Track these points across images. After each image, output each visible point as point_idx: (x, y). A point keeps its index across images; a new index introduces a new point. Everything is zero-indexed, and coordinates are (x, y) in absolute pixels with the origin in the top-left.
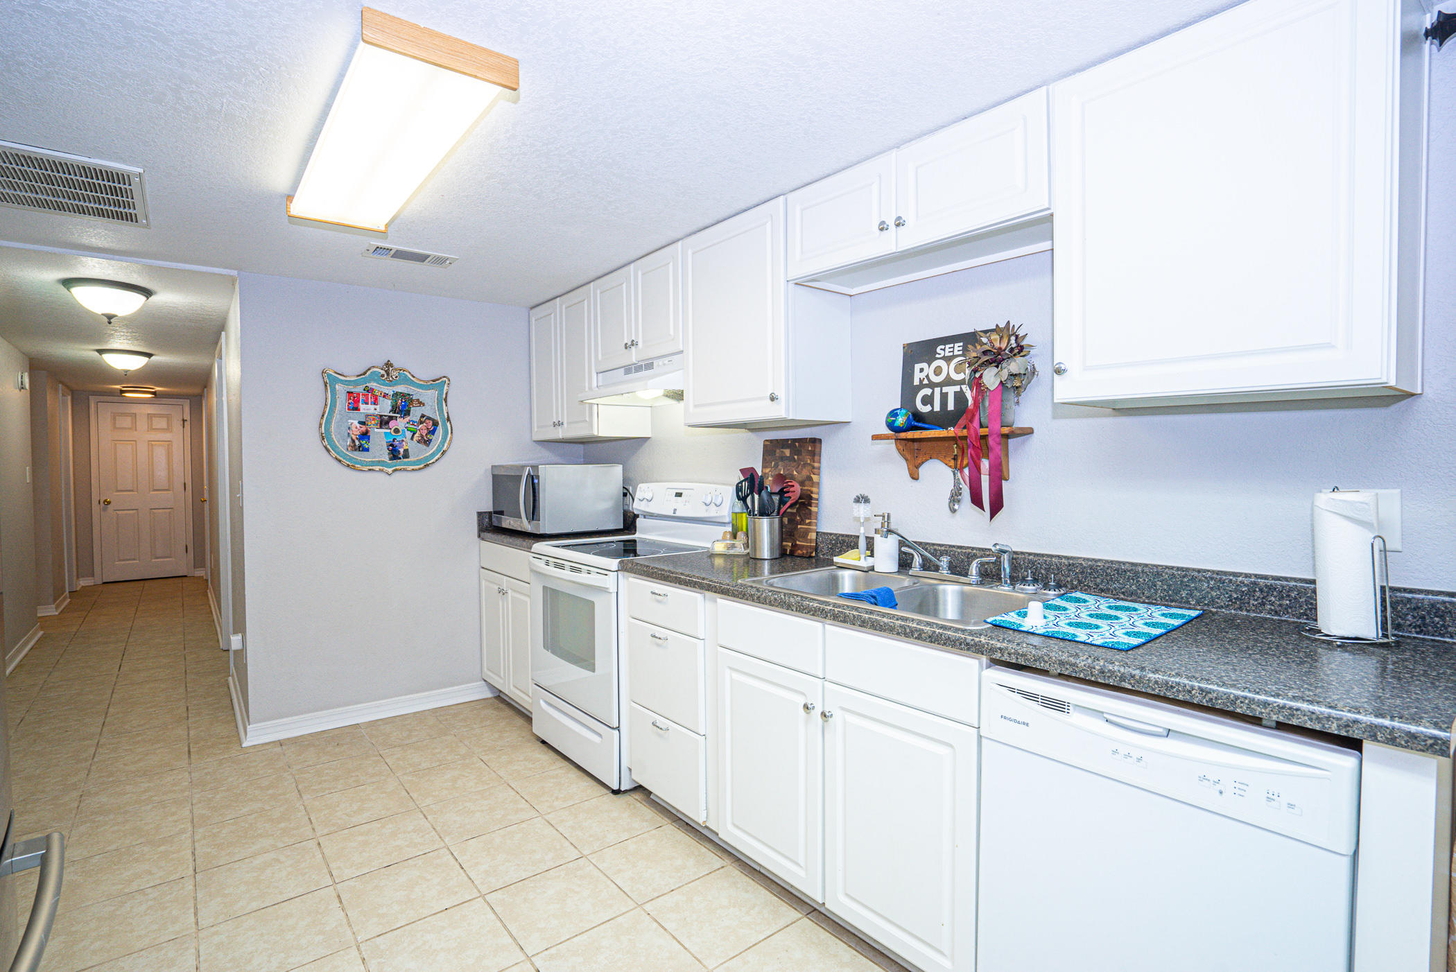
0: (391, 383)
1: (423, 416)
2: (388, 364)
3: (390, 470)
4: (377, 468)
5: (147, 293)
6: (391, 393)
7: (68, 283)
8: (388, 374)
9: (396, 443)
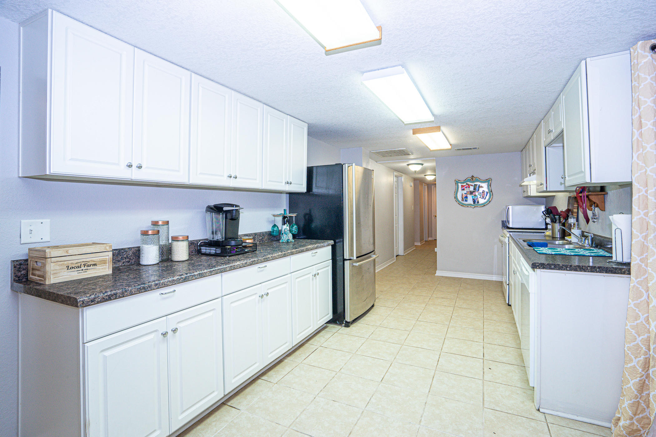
0: (473, 182)
1: (483, 191)
2: (473, 176)
3: (473, 207)
4: (469, 206)
5: (422, 164)
6: (473, 185)
7: (408, 165)
8: (472, 179)
9: (475, 199)
